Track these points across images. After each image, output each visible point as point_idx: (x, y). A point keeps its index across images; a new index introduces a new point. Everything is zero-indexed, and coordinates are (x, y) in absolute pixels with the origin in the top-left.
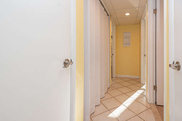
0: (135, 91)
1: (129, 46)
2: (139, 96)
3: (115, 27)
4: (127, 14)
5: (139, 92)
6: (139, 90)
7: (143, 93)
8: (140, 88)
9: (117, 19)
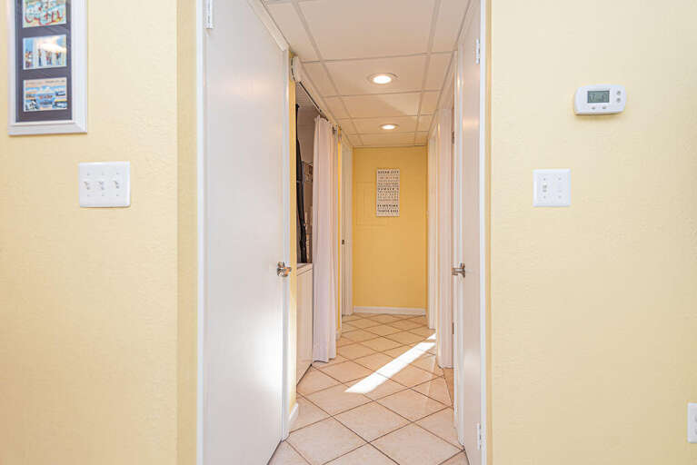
0: (409, 346)
1: (395, 214)
2: (422, 356)
3: (350, 154)
4: (389, 127)
5: (422, 348)
6: (422, 344)
7: (433, 348)
8: (425, 339)
9: (359, 134)
